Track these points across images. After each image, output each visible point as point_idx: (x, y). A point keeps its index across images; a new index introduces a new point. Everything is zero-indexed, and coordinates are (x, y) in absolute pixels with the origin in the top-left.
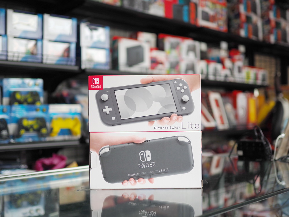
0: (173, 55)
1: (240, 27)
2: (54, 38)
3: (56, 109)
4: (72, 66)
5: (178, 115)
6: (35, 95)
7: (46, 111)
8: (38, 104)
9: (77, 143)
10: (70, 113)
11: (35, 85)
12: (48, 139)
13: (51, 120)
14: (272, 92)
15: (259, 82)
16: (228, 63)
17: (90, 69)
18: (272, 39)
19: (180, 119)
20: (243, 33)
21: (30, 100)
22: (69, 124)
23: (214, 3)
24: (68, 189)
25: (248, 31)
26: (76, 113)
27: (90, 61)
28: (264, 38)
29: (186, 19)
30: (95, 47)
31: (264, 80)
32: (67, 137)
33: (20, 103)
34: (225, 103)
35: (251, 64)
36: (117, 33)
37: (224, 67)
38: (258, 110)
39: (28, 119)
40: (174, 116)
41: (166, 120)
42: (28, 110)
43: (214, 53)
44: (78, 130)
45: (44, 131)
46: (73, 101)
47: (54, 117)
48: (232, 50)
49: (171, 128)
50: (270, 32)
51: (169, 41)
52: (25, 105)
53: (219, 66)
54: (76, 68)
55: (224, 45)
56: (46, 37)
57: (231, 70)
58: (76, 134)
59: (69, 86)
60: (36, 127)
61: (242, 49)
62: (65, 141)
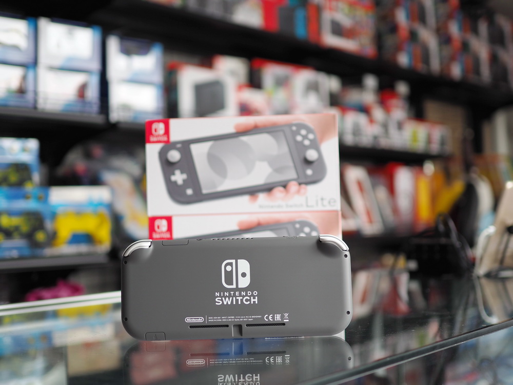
0: (280, 96)
1: (399, 48)
2: (58, 63)
3: (62, 196)
4: (92, 115)
5: (300, 184)
6: (22, 169)
7: (44, 199)
8: (29, 187)
9: (103, 260)
10: (90, 203)
11: (24, 150)
12: (48, 252)
13: (54, 216)
14: (456, 168)
15: (435, 148)
16: (378, 114)
17: (126, 123)
18: (456, 71)
19: (302, 191)
20: (404, 60)
21: (13, 178)
22: (88, 224)
23: (352, 5)
24: (88, 346)
25: (412, 57)
26: (100, 204)
27: (126, 107)
28: (442, 70)
29: (301, 31)
30: (136, 80)
31: (443, 143)
32: (83, 248)
34: (374, 186)
35: (418, 115)
36: (175, 59)
37: (372, 121)
38: (434, 198)
39: (10, 213)
40: (293, 187)
41: (278, 192)
42: (11, 198)
43: (354, 96)
44: (104, 235)
45: (40, 236)
46: (95, 181)
47: (60, 210)
48: (385, 91)
49: (287, 206)
50: (453, 59)
51: (271, 72)
52: (4, 189)
53: (362, 119)
54: (98, 119)
55: (371, 82)
56: (43, 60)
57: (385, 126)
58: (100, 242)
59: (88, 156)
60: (25, 228)
61: (402, 88)
62: (80, 255)
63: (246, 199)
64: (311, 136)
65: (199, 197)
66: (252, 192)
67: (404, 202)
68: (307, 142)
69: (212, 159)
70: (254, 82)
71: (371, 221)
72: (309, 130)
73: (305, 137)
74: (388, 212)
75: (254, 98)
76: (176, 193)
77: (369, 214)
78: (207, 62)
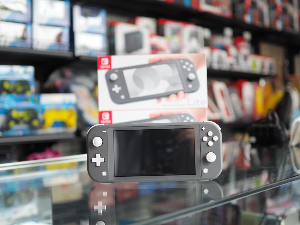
0: (175, 41)
1: (245, 12)
2: (45, 21)
3: (48, 99)
4: (65, 51)
5: (185, 93)
6: (24, 84)
7: (37, 101)
8: (29, 94)
9: (72, 136)
10: (64, 104)
11: (26, 73)
12: (40, 132)
13: (43, 111)
14: (279, 83)
15: (266, 71)
16: (233, 51)
17: (84, 56)
18: (279, 25)
19: (186, 96)
20: (248, 19)
21: (20, 89)
22: (63, 116)
24: (64, 186)
25: (253, 17)
26: (70, 104)
27: (85, 47)
28: (271, 25)
29: (187, 2)
30: (90, 32)
31: (271, 68)
32: (60, 130)
33: (9, 92)
34: (230, 93)
35: (256, 51)
36: (113, 19)
37: (229, 55)
38: (265, 100)
39: (18, 110)
40: (181, 94)
41: (173, 97)
42: (18, 100)
43: (219, 40)
44: (73, 122)
45: (35, 123)
46: (67, 91)
47: (46, 108)
48: (237, 37)
49: (178, 105)
50: (277, 18)
51: (170, 26)
52: (15, 95)
53: (223, 54)
54: (68, 54)
55: (228, 32)
56: (36, 20)
57: (237, 58)
58: (70, 126)
59: (63, 76)
60: (27, 118)
61: (247, 36)
62: (58, 134)
63: (154, 101)
64: (191, 66)
65: (128, 100)
66: (158, 97)
67: (248, 103)
68: (189, 69)
69: (136, 79)
70: (160, 32)
71: (228, 114)
72: (190, 63)
73: (188, 66)
74: (238, 109)
75: (159, 41)
76: (115, 98)
77: (227, 110)
78: (132, 21)
